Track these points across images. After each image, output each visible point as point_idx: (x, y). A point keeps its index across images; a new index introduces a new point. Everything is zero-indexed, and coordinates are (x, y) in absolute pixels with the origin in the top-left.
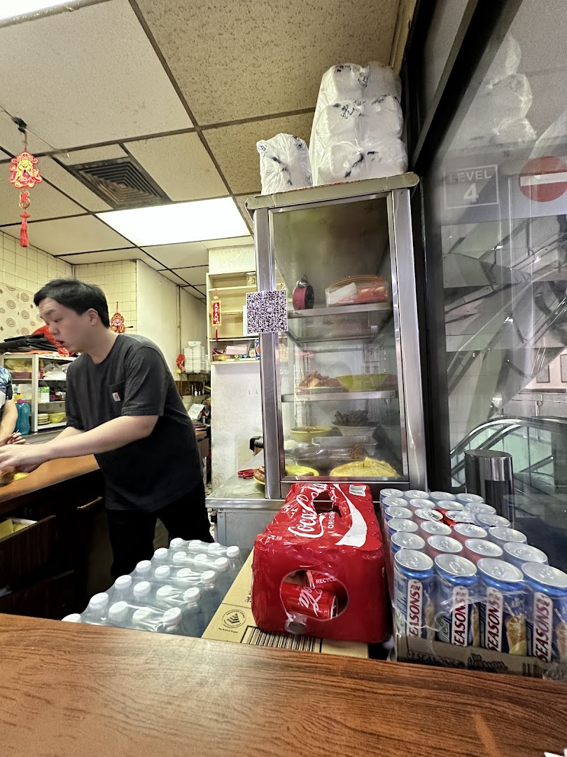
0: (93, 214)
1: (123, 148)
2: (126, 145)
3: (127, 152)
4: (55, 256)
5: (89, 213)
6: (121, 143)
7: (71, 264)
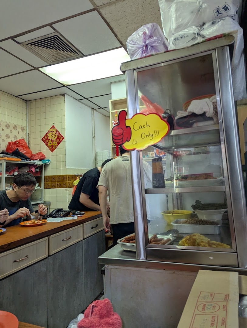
0: (37, 69)
1: (52, 27)
2: (53, 25)
3: (54, 29)
4: (16, 97)
5: (35, 68)
6: (50, 25)
7: (26, 101)
